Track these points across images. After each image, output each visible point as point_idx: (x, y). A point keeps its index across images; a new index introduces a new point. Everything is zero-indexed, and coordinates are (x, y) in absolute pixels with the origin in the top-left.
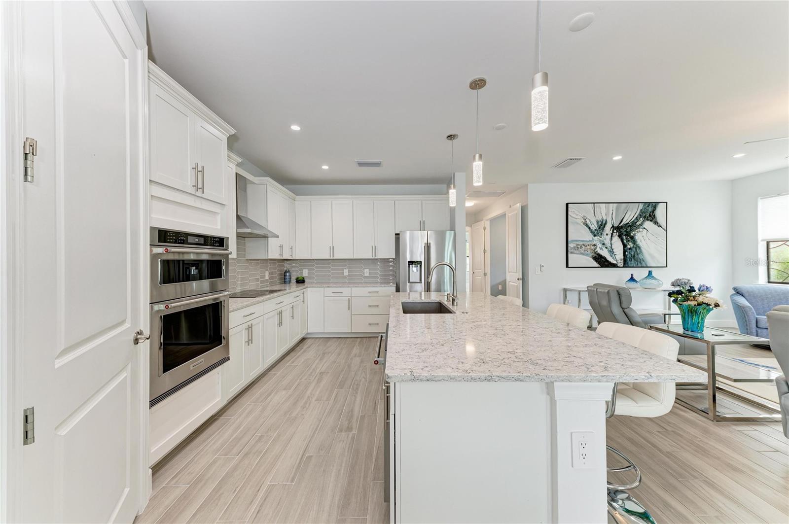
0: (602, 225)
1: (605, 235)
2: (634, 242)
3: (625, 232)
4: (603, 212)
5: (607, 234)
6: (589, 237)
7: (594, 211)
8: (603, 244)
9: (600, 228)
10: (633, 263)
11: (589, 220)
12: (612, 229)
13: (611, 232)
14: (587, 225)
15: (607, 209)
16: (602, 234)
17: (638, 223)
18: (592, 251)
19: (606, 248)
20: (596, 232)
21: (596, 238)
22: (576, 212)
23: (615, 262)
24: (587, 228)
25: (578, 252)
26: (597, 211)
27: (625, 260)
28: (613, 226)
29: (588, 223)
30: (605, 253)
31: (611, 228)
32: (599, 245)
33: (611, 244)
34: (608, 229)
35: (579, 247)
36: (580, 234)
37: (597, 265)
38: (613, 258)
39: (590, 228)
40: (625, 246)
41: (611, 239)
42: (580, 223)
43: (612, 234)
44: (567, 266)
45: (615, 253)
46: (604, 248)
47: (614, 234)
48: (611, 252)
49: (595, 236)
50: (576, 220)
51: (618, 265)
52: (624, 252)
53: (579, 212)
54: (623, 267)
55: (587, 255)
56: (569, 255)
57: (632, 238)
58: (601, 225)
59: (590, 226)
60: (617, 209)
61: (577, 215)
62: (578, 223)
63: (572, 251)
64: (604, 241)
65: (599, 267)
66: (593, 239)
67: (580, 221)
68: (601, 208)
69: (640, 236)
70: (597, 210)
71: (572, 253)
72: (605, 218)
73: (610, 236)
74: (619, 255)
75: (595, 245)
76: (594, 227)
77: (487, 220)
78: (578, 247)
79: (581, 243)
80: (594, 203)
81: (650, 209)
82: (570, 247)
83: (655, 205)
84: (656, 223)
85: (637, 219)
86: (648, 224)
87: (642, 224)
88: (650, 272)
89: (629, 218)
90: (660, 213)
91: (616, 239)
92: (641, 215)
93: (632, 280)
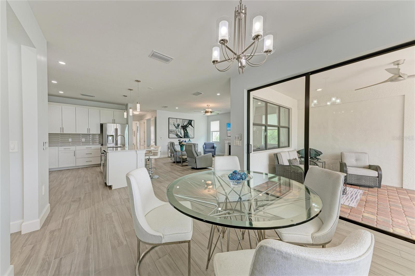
0: (178, 125)
2: (187, 131)
3: (184, 128)
4: (179, 122)
6: (175, 129)
10: (186, 137)
14: (174, 125)
15: (180, 120)
16: (178, 128)
17: (187, 126)
18: (176, 133)
19: (180, 132)
22: (171, 121)
23: (182, 137)
27: (184, 136)
28: (181, 126)
29: (175, 124)
30: (179, 134)
32: (178, 132)
34: (180, 126)
36: (172, 128)
37: (177, 137)
39: (175, 126)
40: (184, 132)
44: (169, 138)
47: (182, 128)
48: (181, 134)
52: (184, 133)
54: (184, 138)
55: (174, 134)
56: (169, 134)
57: (186, 129)
60: (182, 121)
62: (172, 124)
67: (173, 124)
69: (188, 129)
70: (177, 121)
71: (170, 133)
73: (180, 129)
74: (183, 135)
75: (176, 131)
76: (176, 126)
77: (145, 120)
78: (172, 132)
80: (176, 119)
81: (190, 122)
82: (170, 132)
83: (191, 121)
84: (192, 126)
85: (187, 124)
86: (190, 126)
87: (188, 126)
88: (190, 139)
89: (185, 124)
90: (192, 123)
91: (182, 130)
92: (188, 123)
93: (185, 141)
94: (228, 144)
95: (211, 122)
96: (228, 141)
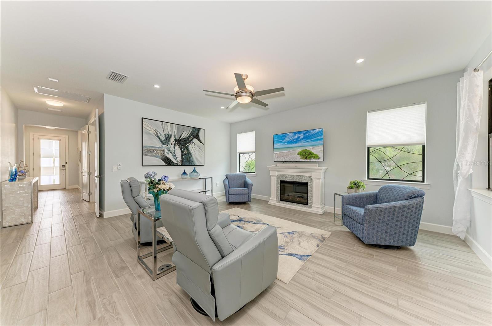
0: (168, 138)
1: (170, 144)
2: (188, 150)
3: (183, 143)
4: (169, 129)
5: (172, 144)
6: (159, 144)
7: (163, 127)
8: (169, 150)
9: (167, 139)
10: (187, 163)
11: (159, 133)
12: (175, 141)
13: (174, 143)
14: (158, 136)
15: (172, 128)
16: (168, 143)
17: (190, 139)
18: (162, 155)
19: (171, 153)
20: (164, 142)
21: (164, 146)
22: (149, 125)
23: (177, 162)
24: (157, 138)
25: (151, 155)
26: (165, 128)
27: (182, 161)
28: (175, 139)
29: (159, 134)
30: (170, 156)
31: (174, 140)
32: (166, 151)
33: (174, 151)
34: (172, 139)
35: (152, 151)
36: (152, 142)
37: (165, 164)
38: (175, 160)
39: (160, 139)
40: (182, 152)
41: (174, 148)
42: (152, 133)
43: (175, 144)
44: (143, 165)
45: (176, 157)
46: (170, 153)
47: (176, 144)
48: (175, 156)
49: (163, 144)
50: (149, 131)
51: (179, 164)
52: (182, 156)
53: (152, 126)
54: (182, 165)
55: (158, 157)
56: (144, 157)
57: (187, 147)
58: (168, 137)
59: (160, 137)
60: (178, 128)
61: (150, 128)
62: (150, 134)
63: (146, 154)
64: (170, 148)
65: (166, 166)
66: (162, 147)
67: (153, 132)
68: (167, 126)
69: (191, 147)
70: (165, 126)
71: (146, 155)
72: (170, 133)
73: (173, 145)
74: (179, 158)
75: (163, 151)
76: (163, 138)
78: (151, 151)
79: (153, 149)
80: (163, 122)
81: (196, 132)
82: (145, 151)
83: (199, 130)
84: (199, 140)
85: (189, 137)
86: (195, 140)
87: (192, 140)
88: (194, 168)
89: (185, 135)
90: (201, 134)
91: (177, 147)
92: (191, 135)
93: (185, 173)
94: (277, 178)
95: (237, 135)
96: (278, 171)
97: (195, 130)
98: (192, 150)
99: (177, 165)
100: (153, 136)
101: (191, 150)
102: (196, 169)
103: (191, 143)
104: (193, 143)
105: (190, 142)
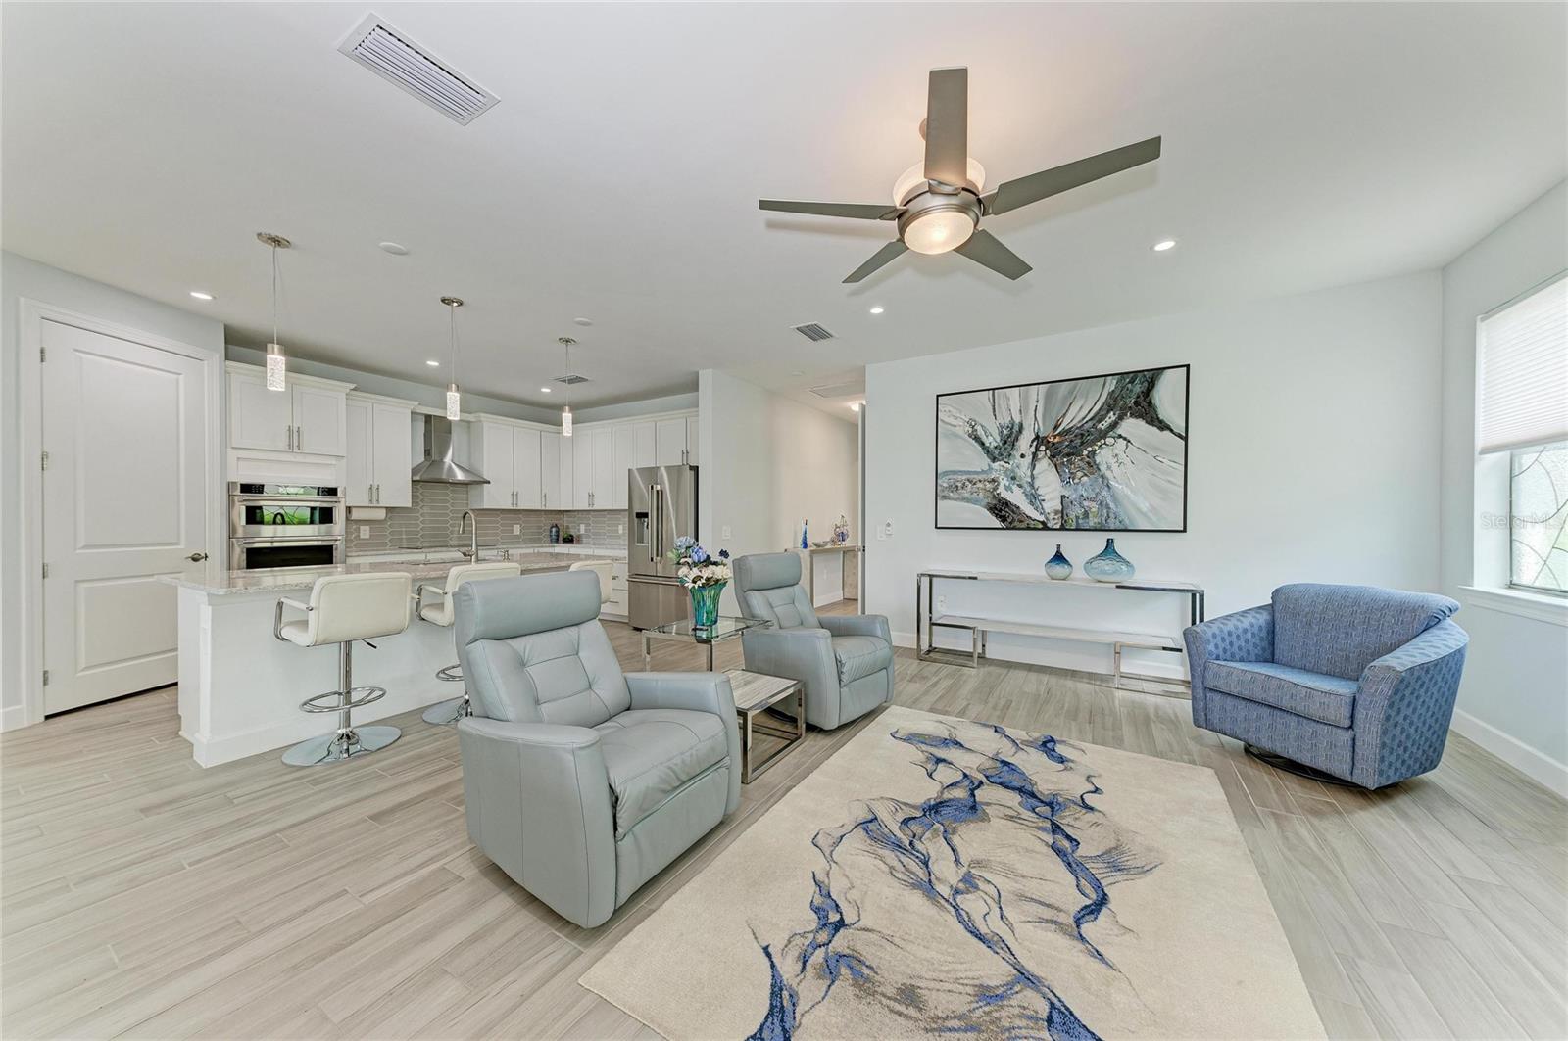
0: (1011, 437)
1: (1018, 457)
2: (1096, 471)
3: (1071, 446)
4: (1013, 408)
5: (1023, 456)
6: (979, 462)
7: (994, 406)
8: (1014, 478)
9: (1006, 442)
11: (982, 426)
12: (1035, 443)
13: (1033, 449)
14: (977, 439)
15: (1025, 399)
16: (1010, 455)
17: (1104, 426)
18: (989, 494)
19: (1020, 486)
20: (996, 452)
21: (996, 465)
22: (954, 412)
23: (1042, 518)
24: (976, 444)
25: (957, 496)
26: (999, 405)
27: (1064, 514)
28: (1037, 438)
29: (980, 432)
30: (1016, 497)
31: (1033, 441)
32: (1004, 481)
33: (1033, 477)
34: (1025, 444)
35: (960, 484)
36: (962, 458)
37: (997, 523)
38: (1036, 509)
39: (982, 444)
40: (1065, 481)
41: (1033, 467)
42: (963, 434)
43: (1034, 455)
44: (937, 526)
45: (1041, 498)
46: (1015, 487)
47: (1040, 455)
48: (1034, 498)
49: (994, 460)
50: (952, 428)
51: (1049, 525)
52: (1068, 494)
53: (961, 412)
54: (1062, 529)
55: (975, 502)
56: (942, 503)
57: (1089, 460)
58: (1009, 436)
59: (984, 439)
60: (1048, 396)
61: (957, 418)
62: (957, 436)
63: (945, 493)
64: (1017, 470)
65: (1003, 529)
66: (990, 469)
67: (963, 430)
68: (1009, 399)
70: (1001, 402)
71: (944, 497)
72: (1017, 421)
73: (1029, 458)
74: (1052, 502)
75: (993, 480)
76: (992, 441)
78: (957, 486)
79: (964, 477)
80: (993, 389)
81: (1138, 388)
82: (946, 487)
83: (1152, 377)
84: (1156, 422)
85: (1099, 417)
86: (1132, 426)
87: (1114, 426)
88: (1110, 542)
89: (1077, 415)
90: (1167, 398)
91: (1044, 464)
92: (1109, 407)
93: (1059, 558)
97: (1132, 382)
98: (1115, 467)
99: (1045, 527)
100: (964, 439)
101: (1109, 468)
102: (1118, 546)
103: (1109, 440)
104: (1120, 436)
105: (1105, 437)
